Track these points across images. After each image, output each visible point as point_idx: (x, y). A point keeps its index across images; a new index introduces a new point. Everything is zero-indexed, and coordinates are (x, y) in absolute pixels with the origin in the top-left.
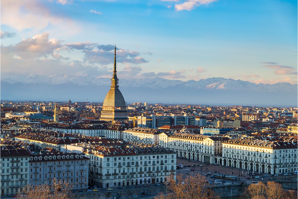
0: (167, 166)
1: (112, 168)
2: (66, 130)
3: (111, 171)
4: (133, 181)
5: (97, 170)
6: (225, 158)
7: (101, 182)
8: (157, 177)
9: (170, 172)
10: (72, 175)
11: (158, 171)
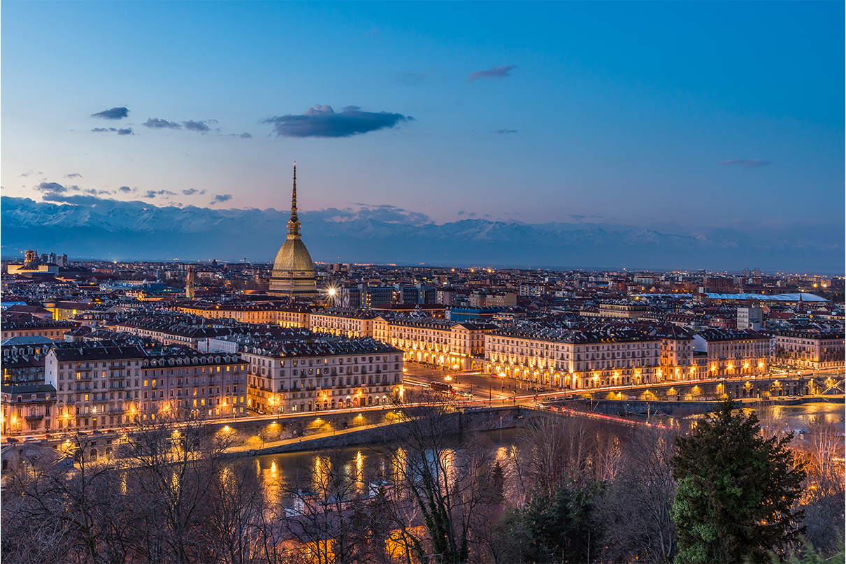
0: (386, 375)
2: (207, 312)
3: (288, 385)
4: (326, 401)
5: (263, 382)
6: (489, 360)
7: (270, 405)
8: (369, 395)
9: (391, 387)
10: (218, 392)
11: (371, 384)
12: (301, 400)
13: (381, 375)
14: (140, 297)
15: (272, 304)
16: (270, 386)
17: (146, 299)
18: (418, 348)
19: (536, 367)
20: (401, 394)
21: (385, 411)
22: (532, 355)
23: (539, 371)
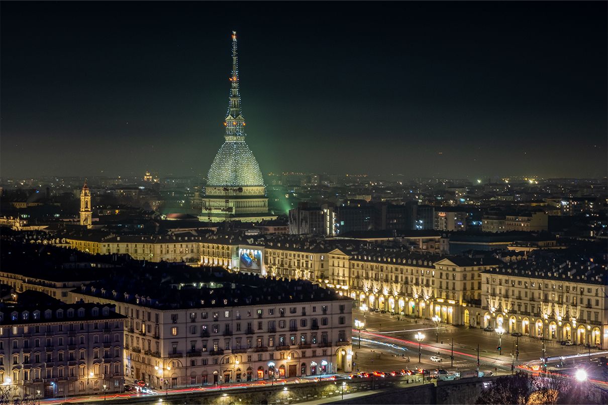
0: (327, 332)
1: (186, 338)
2: (104, 246)
3: (183, 346)
4: (239, 370)
5: (149, 344)
6: (486, 308)
7: (159, 375)
8: (302, 361)
9: (335, 349)
10: (82, 358)
11: (305, 346)
12: (203, 369)
13: (319, 332)
14: (18, 225)
15: (194, 233)
16: (158, 349)
17: (25, 228)
18: (391, 293)
19: (552, 318)
20: (349, 358)
21: (323, 384)
22: (546, 301)
23: (557, 324)
